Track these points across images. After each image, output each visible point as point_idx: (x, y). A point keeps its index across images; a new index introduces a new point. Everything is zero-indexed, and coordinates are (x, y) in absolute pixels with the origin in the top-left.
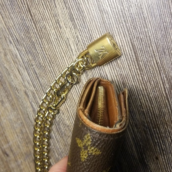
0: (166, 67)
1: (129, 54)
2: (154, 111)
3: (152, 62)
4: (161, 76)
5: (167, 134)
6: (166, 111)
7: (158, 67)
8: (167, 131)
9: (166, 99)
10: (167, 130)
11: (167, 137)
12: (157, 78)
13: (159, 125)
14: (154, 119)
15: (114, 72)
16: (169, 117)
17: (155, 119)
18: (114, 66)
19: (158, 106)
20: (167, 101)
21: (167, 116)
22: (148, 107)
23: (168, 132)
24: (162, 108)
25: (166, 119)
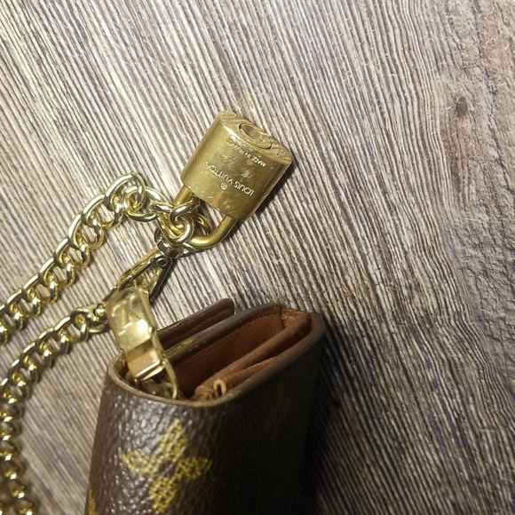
0: (332, 117)
1: (214, 83)
2: (313, 261)
3: (288, 104)
4: (319, 148)
5: (356, 329)
6: (345, 259)
7: (307, 118)
8: (358, 318)
9: (343, 222)
10: (356, 315)
11: (358, 338)
12: (309, 156)
13: (330, 305)
14: (314, 287)
15: (175, 146)
16: (358, 277)
17: (318, 286)
18: (171, 128)
19: (323, 244)
20: (346, 227)
21: (352, 274)
22: (292, 251)
23: (359, 323)
24: (334, 252)
25: (349, 283)
